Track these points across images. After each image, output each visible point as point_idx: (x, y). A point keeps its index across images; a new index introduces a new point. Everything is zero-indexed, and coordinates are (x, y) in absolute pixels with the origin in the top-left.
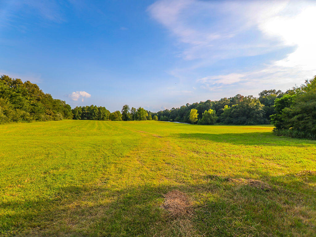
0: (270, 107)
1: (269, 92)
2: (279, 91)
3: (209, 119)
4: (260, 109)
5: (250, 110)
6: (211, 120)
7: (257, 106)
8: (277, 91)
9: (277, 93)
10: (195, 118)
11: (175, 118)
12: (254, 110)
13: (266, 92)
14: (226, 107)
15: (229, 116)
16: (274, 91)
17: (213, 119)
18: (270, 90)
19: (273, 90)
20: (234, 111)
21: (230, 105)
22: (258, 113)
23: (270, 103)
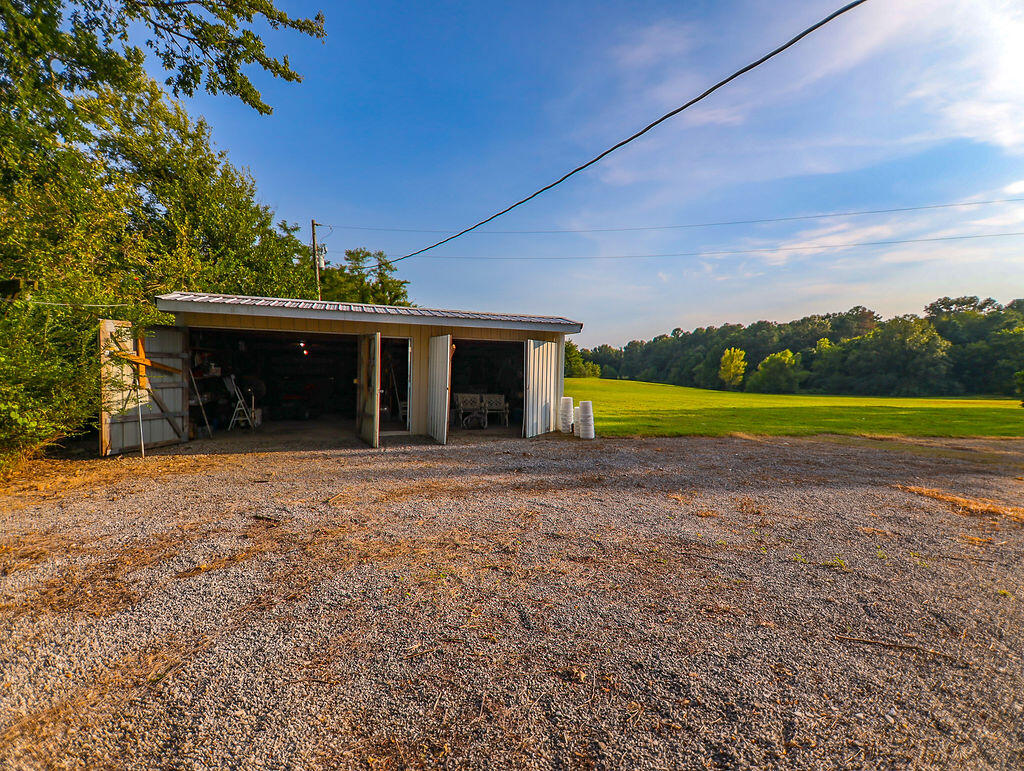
0: (964, 347)
1: (958, 302)
2: (989, 302)
3: (782, 378)
4: (941, 353)
5: (911, 354)
6: (790, 380)
7: (931, 346)
8: (982, 300)
9: (981, 308)
10: (737, 375)
11: (638, 372)
12: (923, 355)
13: (946, 302)
14: (825, 343)
15: (840, 370)
16: (973, 300)
17: (795, 377)
18: (960, 295)
19: (969, 295)
20: (859, 358)
21: (833, 338)
22: (934, 364)
23: (964, 337)
